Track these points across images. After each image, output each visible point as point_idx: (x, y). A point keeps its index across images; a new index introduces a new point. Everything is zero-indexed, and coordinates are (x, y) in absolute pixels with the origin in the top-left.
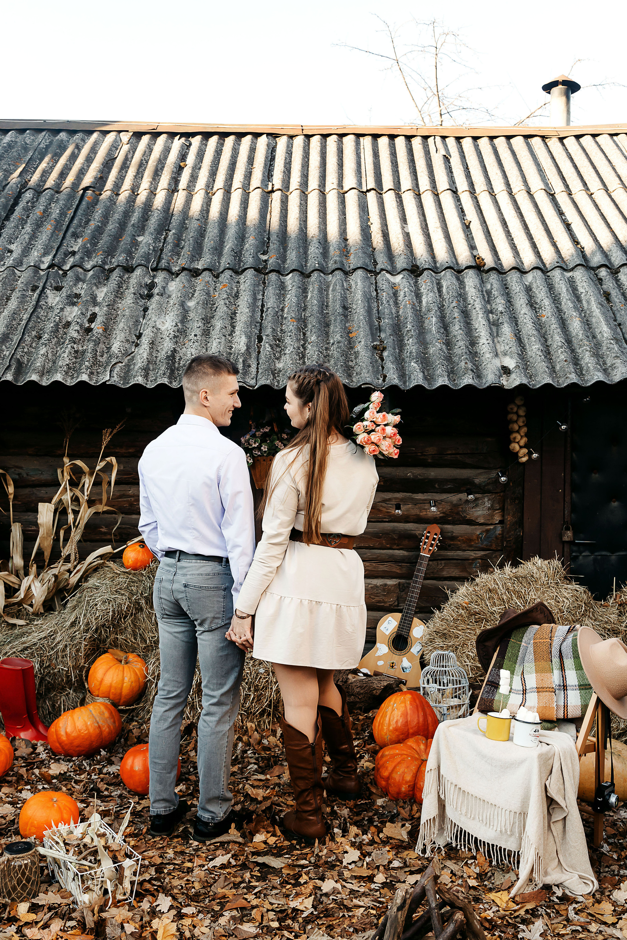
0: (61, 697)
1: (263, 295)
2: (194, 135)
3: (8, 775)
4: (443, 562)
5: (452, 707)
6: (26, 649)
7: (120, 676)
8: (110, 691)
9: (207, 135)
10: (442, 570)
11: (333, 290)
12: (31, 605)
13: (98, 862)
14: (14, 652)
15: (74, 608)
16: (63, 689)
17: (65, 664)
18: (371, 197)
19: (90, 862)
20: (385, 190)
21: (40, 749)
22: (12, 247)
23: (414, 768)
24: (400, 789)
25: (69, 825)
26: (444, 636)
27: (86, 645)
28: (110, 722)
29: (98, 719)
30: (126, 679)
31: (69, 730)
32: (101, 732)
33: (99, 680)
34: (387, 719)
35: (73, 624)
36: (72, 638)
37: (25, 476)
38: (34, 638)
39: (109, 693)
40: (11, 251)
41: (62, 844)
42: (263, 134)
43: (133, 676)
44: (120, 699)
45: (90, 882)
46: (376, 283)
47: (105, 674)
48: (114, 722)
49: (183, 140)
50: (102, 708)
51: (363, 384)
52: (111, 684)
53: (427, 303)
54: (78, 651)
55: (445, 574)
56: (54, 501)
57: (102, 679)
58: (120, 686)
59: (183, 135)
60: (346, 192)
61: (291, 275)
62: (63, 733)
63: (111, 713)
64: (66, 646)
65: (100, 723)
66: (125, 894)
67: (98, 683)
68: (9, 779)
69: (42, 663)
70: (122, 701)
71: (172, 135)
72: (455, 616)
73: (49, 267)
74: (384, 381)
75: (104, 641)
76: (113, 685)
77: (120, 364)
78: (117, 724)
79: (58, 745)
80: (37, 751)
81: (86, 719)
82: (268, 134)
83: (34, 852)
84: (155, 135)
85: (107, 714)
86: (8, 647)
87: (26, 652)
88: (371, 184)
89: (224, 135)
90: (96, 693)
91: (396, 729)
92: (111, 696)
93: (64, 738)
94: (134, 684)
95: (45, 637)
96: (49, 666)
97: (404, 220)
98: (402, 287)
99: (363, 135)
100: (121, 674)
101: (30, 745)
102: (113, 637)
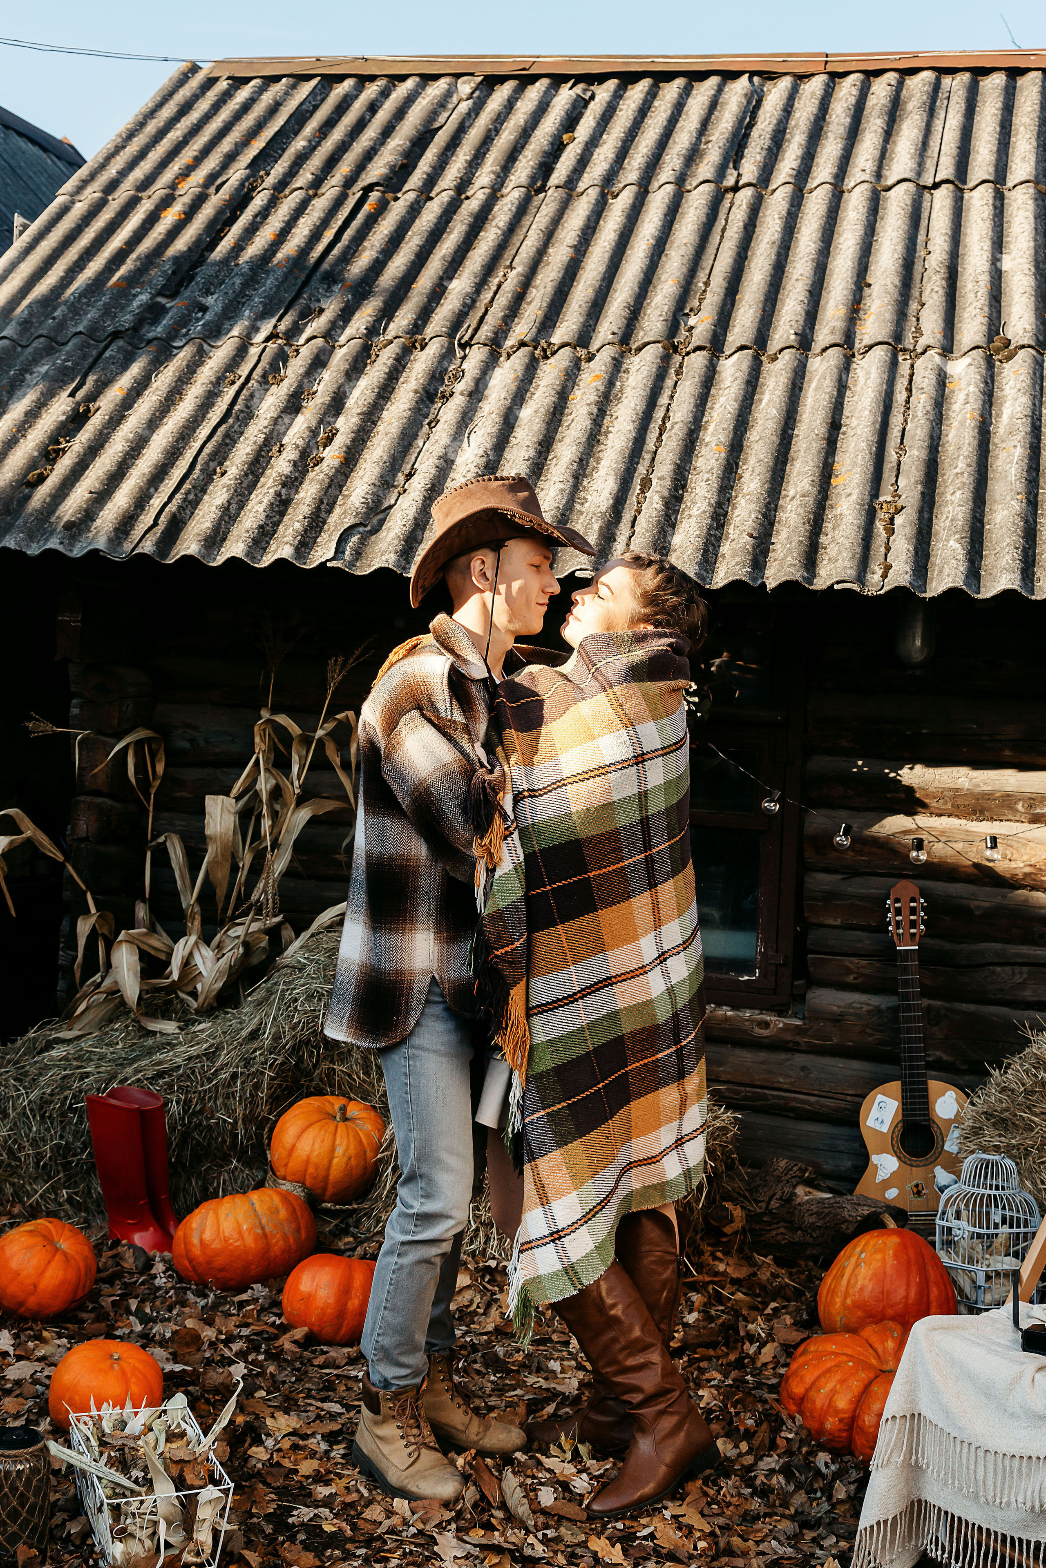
0: (220, 1174)
1: (672, 397)
2: (601, 78)
3: (82, 1308)
4: (1025, 969)
5: (998, 1274)
6: (160, 1075)
7: (327, 1144)
8: (306, 1170)
9: (628, 78)
10: (1023, 985)
11: (816, 390)
12: (194, 994)
13: (149, 1484)
14: (139, 1080)
15: (259, 1004)
16: (226, 1159)
17: (231, 1112)
18: (942, 199)
19: (136, 1482)
20: (971, 184)
21: (159, 1267)
22: (210, 300)
23: (856, 1385)
24: (822, 1424)
25: (122, 1408)
26: (1002, 1123)
27: (272, 1079)
28: (288, 1229)
29: (264, 1221)
30: (339, 1151)
31: (208, 1235)
32: (268, 1247)
33: (288, 1146)
34: (844, 1282)
35: (254, 1035)
36: (247, 1062)
37: (202, 743)
38: (178, 1056)
39: (305, 1175)
40: (204, 309)
41: (94, 1443)
42: (743, 73)
43: (352, 1146)
44: (325, 1188)
45: (129, 1521)
46: (912, 375)
47: (299, 1137)
48: (298, 1230)
49: (579, 89)
50: (277, 1200)
51: (838, 582)
52: (309, 1157)
53: (1011, 417)
54: (257, 1087)
55: (1028, 994)
56: (235, 791)
57: (294, 1146)
58: (325, 1162)
59: (579, 79)
60: (889, 189)
61: (736, 356)
62: (196, 1241)
63: (293, 1212)
64: (234, 1076)
65: (268, 1229)
66: (198, 1554)
67: (285, 1154)
68: (85, 1316)
69: (187, 1103)
70: (329, 1192)
71: (558, 80)
72: (1029, 1082)
73: (267, 340)
74: (884, 576)
75: (309, 1074)
76: (314, 1159)
77: (361, 529)
78: (303, 1235)
79: (186, 1263)
80: (153, 1272)
81: (241, 1218)
82: (752, 74)
83: (41, 1450)
84: (526, 80)
85: (283, 1213)
86: (129, 1070)
87: (161, 1082)
88: (946, 170)
89: (662, 77)
90: (281, 1172)
91: (857, 1305)
92: (308, 1181)
93: (197, 1251)
94: (353, 1162)
95: (198, 1056)
96: (201, 1112)
97: (998, 244)
98: (963, 384)
99: (952, 71)
100: (329, 1137)
101: (142, 1260)
102: (325, 1066)
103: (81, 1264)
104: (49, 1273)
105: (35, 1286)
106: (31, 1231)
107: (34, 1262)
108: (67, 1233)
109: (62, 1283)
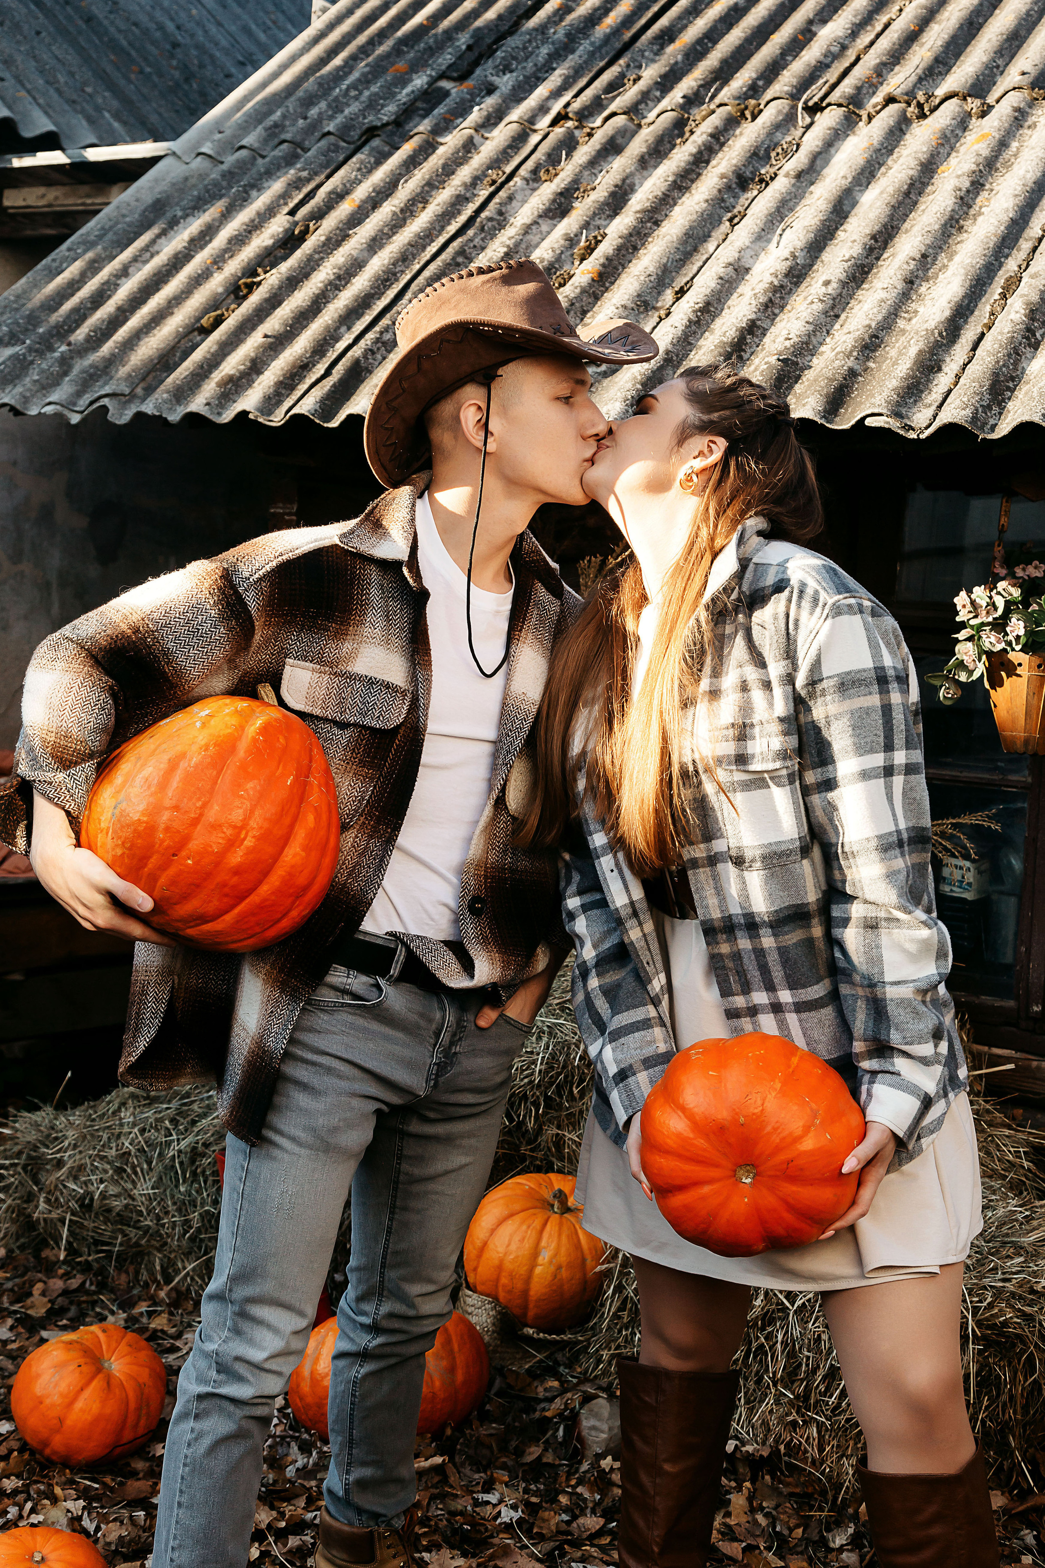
7: (528, 1245)
8: (498, 1280)
28: (436, 1367)
30: (545, 1257)
31: (321, 1367)
33: (479, 1243)
39: (497, 1286)
43: (563, 1250)
44: (525, 1307)
47: (493, 1231)
48: (452, 1370)
52: (501, 1261)
57: (485, 1244)
58: (523, 1270)
62: (306, 1372)
63: (446, 1343)
70: (531, 1313)
73: (553, 124)
76: (508, 1265)
90: (470, 1279)
92: (502, 1295)
93: (306, 1387)
94: (564, 1274)
100: (531, 1235)
102: (552, 1131)
103: (131, 1395)
104: (79, 1404)
105: (61, 1421)
106: (70, 1343)
107: (63, 1386)
108: (123, 1347)
109: (97, 1420)
